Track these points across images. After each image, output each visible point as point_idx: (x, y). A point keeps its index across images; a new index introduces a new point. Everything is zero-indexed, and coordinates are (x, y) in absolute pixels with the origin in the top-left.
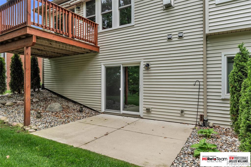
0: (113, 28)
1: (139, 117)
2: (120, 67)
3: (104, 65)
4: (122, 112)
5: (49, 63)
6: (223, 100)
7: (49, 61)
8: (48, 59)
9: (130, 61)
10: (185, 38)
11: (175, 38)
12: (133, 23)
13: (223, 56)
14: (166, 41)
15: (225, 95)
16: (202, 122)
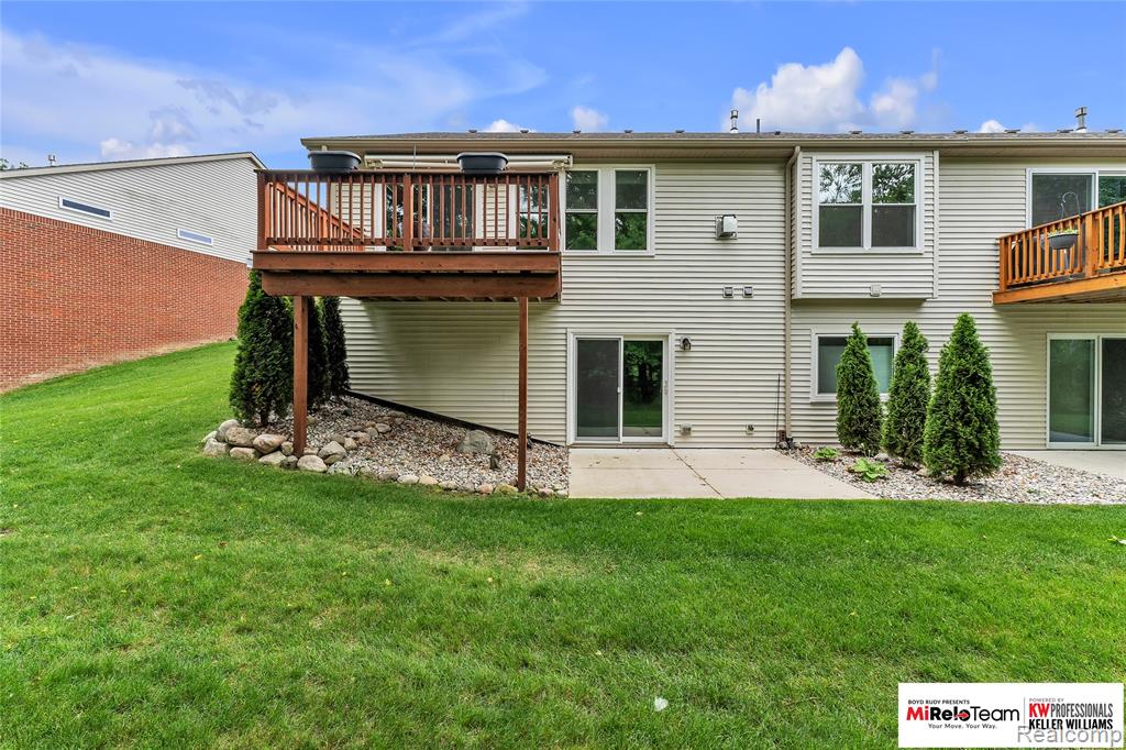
0: (601, 251)
1: (666, 446)
2: (616, 342)
3: (575, 334)
4: (623, 439)
5: (364, 314)
6: (812, 404)
7: (362, 308)
8: (359, 302)
9: (644, 330)
10: (754, 298)
11: (738, 295)
12: (650, 250)
13: (813, 335)
14: (721, 298)
15: (815, 396)
16: (785, 442)
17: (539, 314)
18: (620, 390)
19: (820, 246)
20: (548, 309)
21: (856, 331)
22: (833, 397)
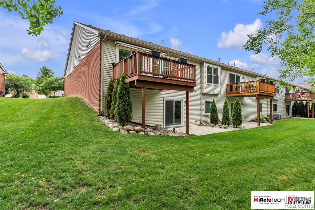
1: (182, 126)
2: (173, 102)
3: (165, 99)
4: (174, 126)
9: (178, 99)
10: (196, 92)
13: (205, 101)
15: (205, 114)
16: (201, 124)
17: (157, 93)
18: (174, 113)
19: (207, 82)
20: (159, 92)
21: (214, 100)
22: (209, 114)
